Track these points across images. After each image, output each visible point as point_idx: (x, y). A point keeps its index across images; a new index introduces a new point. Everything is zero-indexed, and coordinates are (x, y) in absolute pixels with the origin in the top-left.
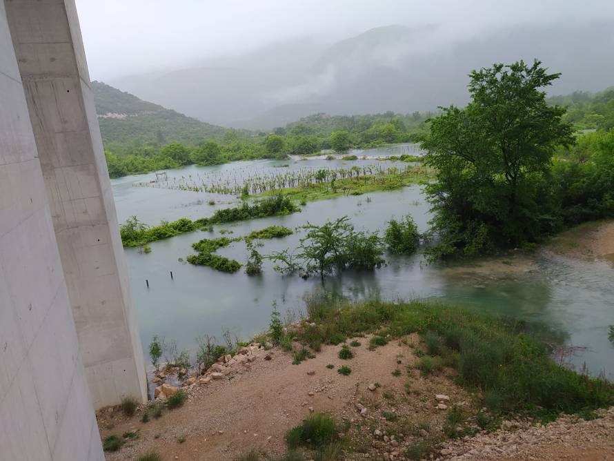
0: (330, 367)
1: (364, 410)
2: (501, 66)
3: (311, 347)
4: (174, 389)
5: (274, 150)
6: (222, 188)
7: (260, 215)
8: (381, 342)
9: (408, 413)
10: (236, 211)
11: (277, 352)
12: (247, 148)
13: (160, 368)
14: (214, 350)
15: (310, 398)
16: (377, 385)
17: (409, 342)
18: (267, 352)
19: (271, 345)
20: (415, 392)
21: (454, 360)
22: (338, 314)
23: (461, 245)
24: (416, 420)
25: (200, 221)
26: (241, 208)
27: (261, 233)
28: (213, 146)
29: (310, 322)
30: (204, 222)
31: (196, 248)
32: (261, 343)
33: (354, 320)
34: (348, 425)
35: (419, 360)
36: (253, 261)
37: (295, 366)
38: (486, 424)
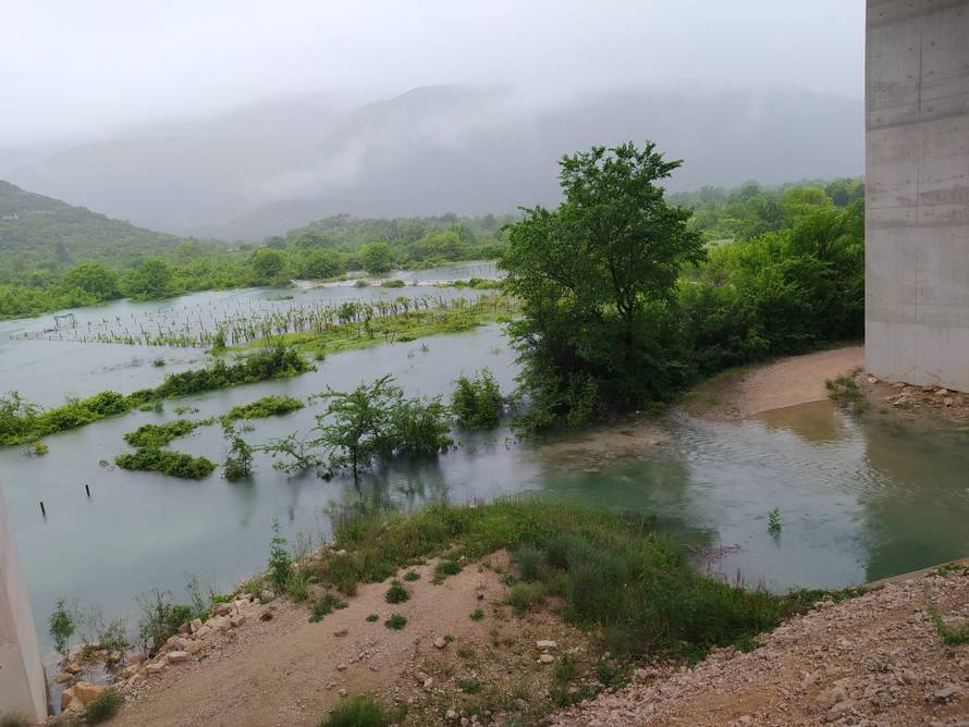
0: (373, 619)
1: (428, 682)
2: (602, 150)
3: (340, 590)
4: (98, 689)
5: (267, 272)
6: (178, 337)
7: (246, 379)
8: (451, 570)
9: (497, 676)
10: (203, 374)
11: (283, 606)
12: (220, 269)
13: (71, 656)
14: (171, 613)
15: (339, 675)
16: (448, 639)
17: (494, 564)
18: (265, 608)
19: (272, 594)
20: (505, 642)
21: (561, 585)
22: (383, 531)
23: (562, 410)
24: (507, 686)
25: (139, 395)
26: (212, 369)
27: (250, 408)
28: (158, 267)
29: (336, 548)
30: (145, 396)
31: (132, 441)
32: (255, 594)
33: (408, 539)
34: (405, 709)
35: (509, 591)
36: (236, 456)
37: (314, 624)
38: (610, 677)
